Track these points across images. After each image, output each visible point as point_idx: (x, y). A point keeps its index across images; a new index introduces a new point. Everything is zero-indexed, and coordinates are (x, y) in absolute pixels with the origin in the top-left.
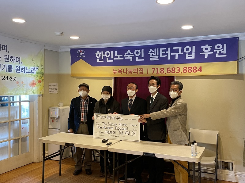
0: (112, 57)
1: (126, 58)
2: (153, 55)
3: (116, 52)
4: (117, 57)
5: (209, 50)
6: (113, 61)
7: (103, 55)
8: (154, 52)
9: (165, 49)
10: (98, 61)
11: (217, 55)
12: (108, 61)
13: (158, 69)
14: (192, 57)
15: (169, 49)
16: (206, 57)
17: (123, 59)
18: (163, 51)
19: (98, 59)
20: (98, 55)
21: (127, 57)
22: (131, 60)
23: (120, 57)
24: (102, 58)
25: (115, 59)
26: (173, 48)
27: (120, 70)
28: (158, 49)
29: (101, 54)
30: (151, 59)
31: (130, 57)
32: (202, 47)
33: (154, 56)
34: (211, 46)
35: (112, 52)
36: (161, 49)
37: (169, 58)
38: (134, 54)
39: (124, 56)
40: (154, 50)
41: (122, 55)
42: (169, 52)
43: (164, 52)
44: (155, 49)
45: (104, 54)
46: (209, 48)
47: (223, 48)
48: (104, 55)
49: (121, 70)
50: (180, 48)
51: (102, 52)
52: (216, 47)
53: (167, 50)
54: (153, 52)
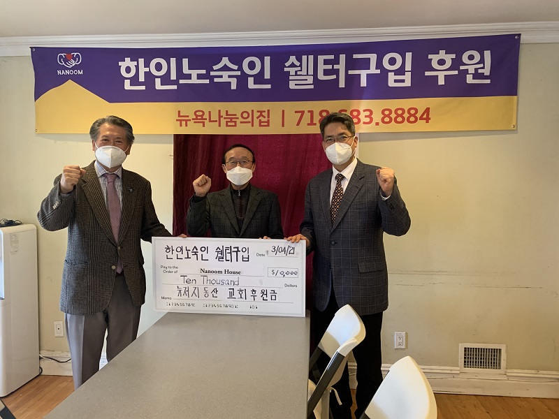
1: (216, 80)
3: (185, 62)
4: (189, 77)
5: (448, 64)
6: (175, 87)
7: (143, 70)
8: (301, 66)
9: (332, 57)
11: (470, 80)
12: (158, 86)
13: (311, 112)
14: (403, 81)
15: (343, 57)
16: (441, 82)
18: (326, 62)
19: (127, 82)
20: (128, 70)
21: (221, 77)
22: (234, 87)
23: (199, 77)
26: (355, 56)
27: (198, 113)
28: (311, 57)
29: (137, 67)
30: (292, 85)
31: (230, 76)
32: (430, 56)
33: (301, 76)
34: (454, 56)
35: (173, 61)
36: (321, 58)
37: (342, 84)
39: (212, 73)
40: (300, 60)
41: (204, 72)
42: (341, 67)
43: (330, 67)
44: (304, 58)
45: (147, 65)
46: (449, 58)
47: (482, 61)
48: (147, 70)
50: (373, 58)
51: (141, 61)
52: (465, 58)
53: (336, 61)
54: (298, 64)
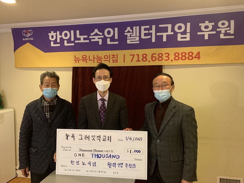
0: (72, 39)
1: (92, 40)
2: (130, 36)
3: (78, 32)
5: (210, 28)
7: (59, 37)
8: (133, 32)
9: (148, 27)
10: (52, 44)
11: (222, 36)
13: (138, 55)
14: (186, 38)
15: (154, 27)
16: (206, 38)
17: (88, 41)
20: (52, 37)
21: (94, 39)
22: (100, 43)
23: (84, 39)
24: (58, 41)
25: (76, 42)
26: (160, 26)
28: (138, 27)
29: (56, 35)
32: (200, 24)
33: (133, 37)
34: (213, 24)
35: (72, 32)
37: (154, 40)
38: (103, 34)
39: (90, 37)
40: (132, 29)
43: (147, 32)
44: (134, 28)
45: (61, 34)
48: (61, 36)
49: (85, 57)
51: (58, 32)
53: (151, 29)
54: (131, 31)
